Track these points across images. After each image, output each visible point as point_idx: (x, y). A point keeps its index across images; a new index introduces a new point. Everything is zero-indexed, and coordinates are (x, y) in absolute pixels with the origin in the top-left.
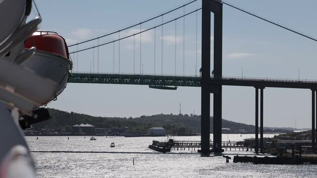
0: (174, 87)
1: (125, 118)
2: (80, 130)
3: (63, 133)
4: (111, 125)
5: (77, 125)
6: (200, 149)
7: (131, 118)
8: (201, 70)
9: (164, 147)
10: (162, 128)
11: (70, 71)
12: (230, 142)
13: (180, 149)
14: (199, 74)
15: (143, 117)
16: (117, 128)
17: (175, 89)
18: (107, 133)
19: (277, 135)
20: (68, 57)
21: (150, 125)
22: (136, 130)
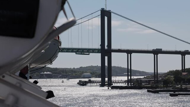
0: (88, 53)
1: (71, 68)
2: (44, 76)
3: (35, 77)
4: (62, 72)
5: (42, 73)
6: (101, 84)
7: (74, 68)
8: (101, 45)
9: (83, 83)
10: (89, 74)
11: (60, 47)
12: (122, 80)
13: (92, 84)
14: (100, 47)
15: (81, 67)
16: (64, 74)
17: (89, 54)
18: (59, 77)
19: (145, 77)
20: (59, 39)
21: (83, 72)
22: (75, 75)
